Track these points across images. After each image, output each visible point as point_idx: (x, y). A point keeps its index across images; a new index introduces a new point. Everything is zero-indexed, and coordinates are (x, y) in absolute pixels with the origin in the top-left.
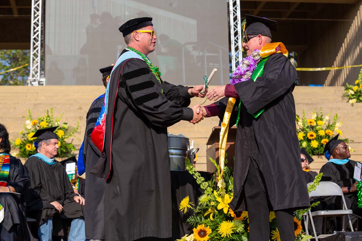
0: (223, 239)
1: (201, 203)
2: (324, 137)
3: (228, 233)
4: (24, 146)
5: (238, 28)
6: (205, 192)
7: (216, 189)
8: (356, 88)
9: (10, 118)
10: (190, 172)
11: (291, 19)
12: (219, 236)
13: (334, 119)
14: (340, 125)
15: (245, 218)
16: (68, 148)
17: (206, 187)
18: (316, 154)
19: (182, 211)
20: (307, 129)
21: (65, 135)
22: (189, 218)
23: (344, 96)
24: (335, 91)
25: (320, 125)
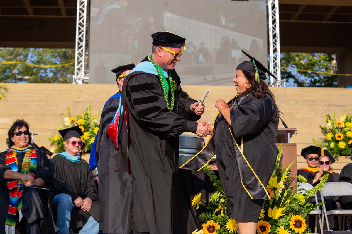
1: (212, 200)
3: (235, 230)
4: (61, 142)
5: (277, 31)
9: (51, 115)
11: (329, 22)
12: (227, 232)
17: (218, 185)
18: (343, 155)
19: (194, 207)
20: (335, 130)
22: (202, 214)
25: (348, 126)
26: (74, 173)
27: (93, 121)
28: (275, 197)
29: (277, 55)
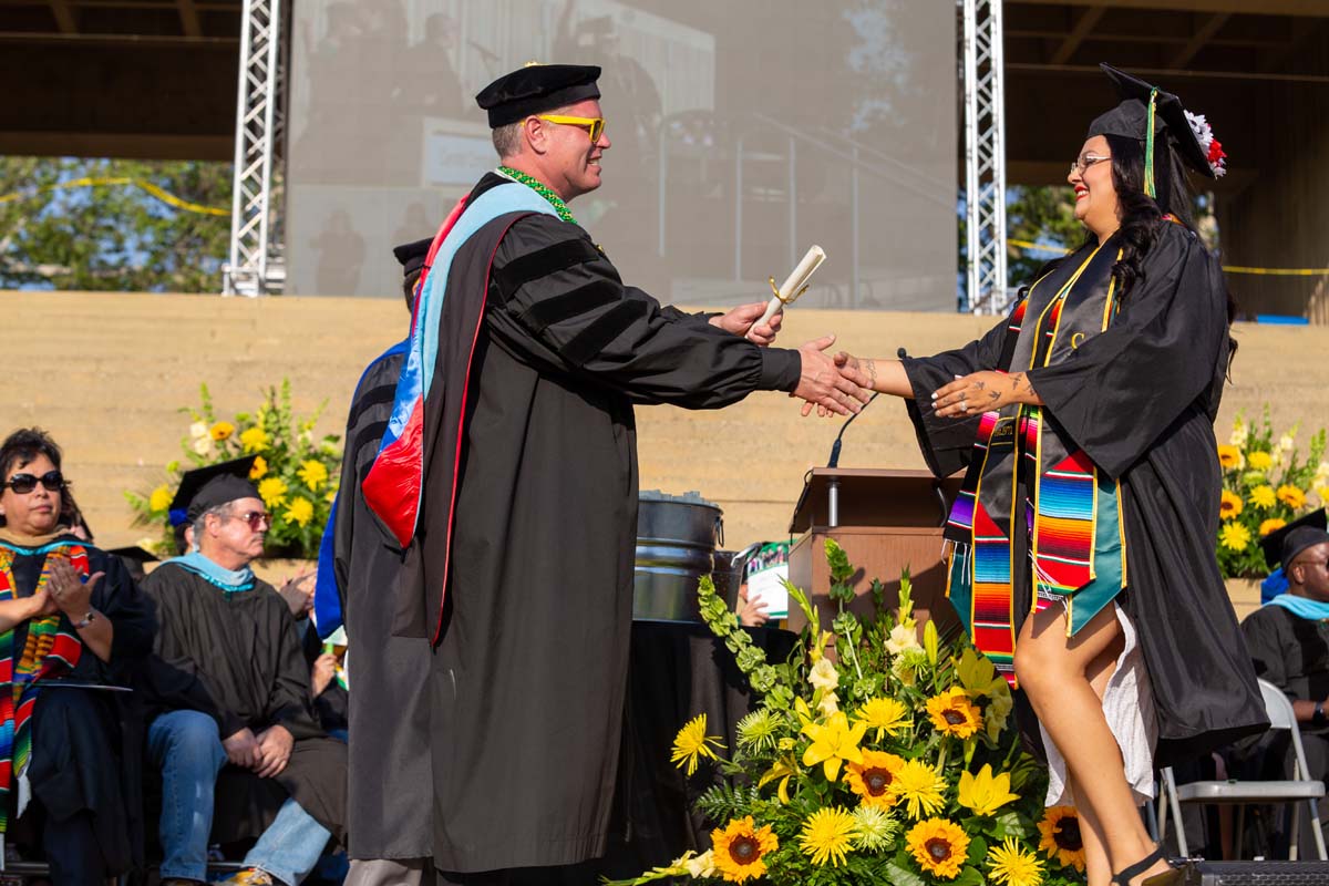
0: (817, 874)
1: (746, 739)
2: (1274, 511)
3: (833, 852)
5: (994, 102)
6: (766, 703)
7: (802, 694)
9: (139, 411)
10: (716, 629)
11: (1190, 73)
12: (804, 862)
13: (1312, 449)
15: (899, 797)
17: (770, 685)
18: (1239, 574)
19: (678, 766)
21: (328, 480)
22: (707, 795)
25: (1258, 466)
26: (228, 634)
27: (300, 438)
28: (986, 732)
29: (996, 193)
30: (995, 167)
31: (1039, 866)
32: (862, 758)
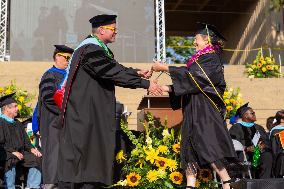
0: (150, 184)
1: (133, 155)
2: (229, 104)
3: (154, 180)
5: (162, 18)
6: (136, 147)
7: (144, 145)
8: (254, 67)
10: (125, 131)
11: (203, 12)
12: (147, 182)
13: (237, 91)
14: (241, 95)
15: (167, 167)
16: (28, 111)
17: (137, 143)
19: (118, 161)
21: (25, 101)
22: (124, 167)
23: (245, 73)
24: (238, 68)
25: (226, 95)
27: (18, 92)
29: (163, 38)
30: (163, 32)
31: (199, 182)
32: (159, 159)
